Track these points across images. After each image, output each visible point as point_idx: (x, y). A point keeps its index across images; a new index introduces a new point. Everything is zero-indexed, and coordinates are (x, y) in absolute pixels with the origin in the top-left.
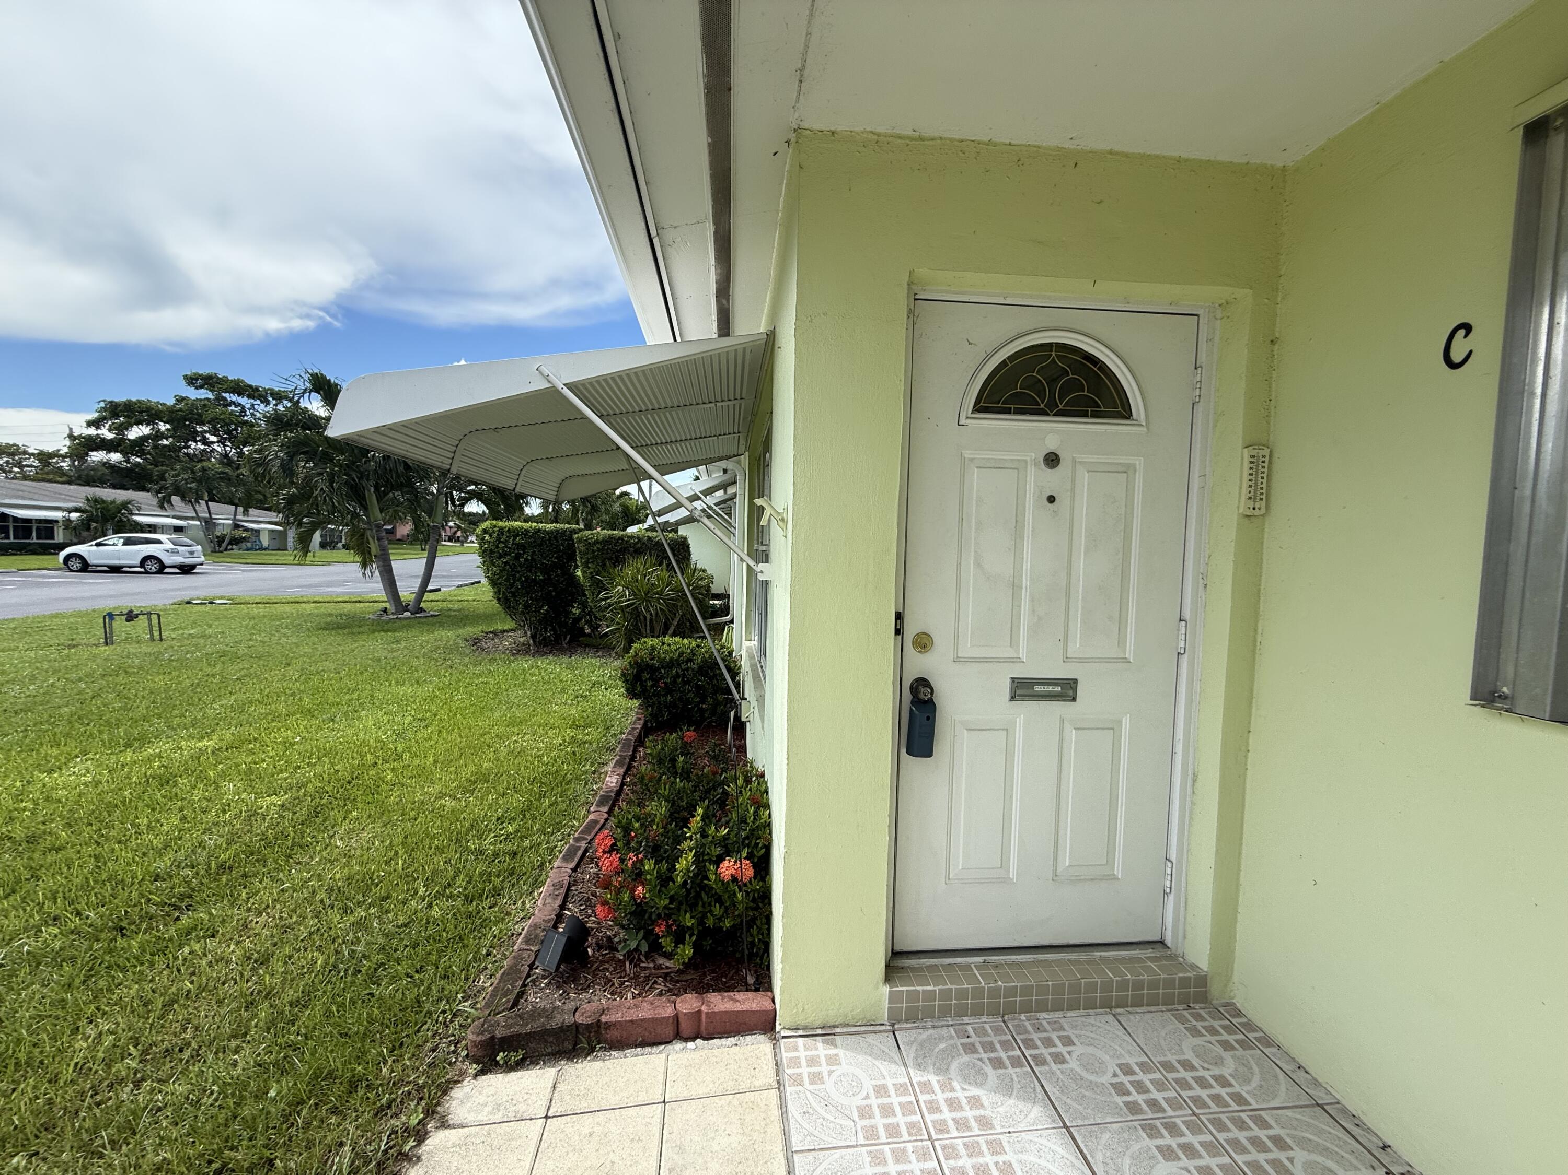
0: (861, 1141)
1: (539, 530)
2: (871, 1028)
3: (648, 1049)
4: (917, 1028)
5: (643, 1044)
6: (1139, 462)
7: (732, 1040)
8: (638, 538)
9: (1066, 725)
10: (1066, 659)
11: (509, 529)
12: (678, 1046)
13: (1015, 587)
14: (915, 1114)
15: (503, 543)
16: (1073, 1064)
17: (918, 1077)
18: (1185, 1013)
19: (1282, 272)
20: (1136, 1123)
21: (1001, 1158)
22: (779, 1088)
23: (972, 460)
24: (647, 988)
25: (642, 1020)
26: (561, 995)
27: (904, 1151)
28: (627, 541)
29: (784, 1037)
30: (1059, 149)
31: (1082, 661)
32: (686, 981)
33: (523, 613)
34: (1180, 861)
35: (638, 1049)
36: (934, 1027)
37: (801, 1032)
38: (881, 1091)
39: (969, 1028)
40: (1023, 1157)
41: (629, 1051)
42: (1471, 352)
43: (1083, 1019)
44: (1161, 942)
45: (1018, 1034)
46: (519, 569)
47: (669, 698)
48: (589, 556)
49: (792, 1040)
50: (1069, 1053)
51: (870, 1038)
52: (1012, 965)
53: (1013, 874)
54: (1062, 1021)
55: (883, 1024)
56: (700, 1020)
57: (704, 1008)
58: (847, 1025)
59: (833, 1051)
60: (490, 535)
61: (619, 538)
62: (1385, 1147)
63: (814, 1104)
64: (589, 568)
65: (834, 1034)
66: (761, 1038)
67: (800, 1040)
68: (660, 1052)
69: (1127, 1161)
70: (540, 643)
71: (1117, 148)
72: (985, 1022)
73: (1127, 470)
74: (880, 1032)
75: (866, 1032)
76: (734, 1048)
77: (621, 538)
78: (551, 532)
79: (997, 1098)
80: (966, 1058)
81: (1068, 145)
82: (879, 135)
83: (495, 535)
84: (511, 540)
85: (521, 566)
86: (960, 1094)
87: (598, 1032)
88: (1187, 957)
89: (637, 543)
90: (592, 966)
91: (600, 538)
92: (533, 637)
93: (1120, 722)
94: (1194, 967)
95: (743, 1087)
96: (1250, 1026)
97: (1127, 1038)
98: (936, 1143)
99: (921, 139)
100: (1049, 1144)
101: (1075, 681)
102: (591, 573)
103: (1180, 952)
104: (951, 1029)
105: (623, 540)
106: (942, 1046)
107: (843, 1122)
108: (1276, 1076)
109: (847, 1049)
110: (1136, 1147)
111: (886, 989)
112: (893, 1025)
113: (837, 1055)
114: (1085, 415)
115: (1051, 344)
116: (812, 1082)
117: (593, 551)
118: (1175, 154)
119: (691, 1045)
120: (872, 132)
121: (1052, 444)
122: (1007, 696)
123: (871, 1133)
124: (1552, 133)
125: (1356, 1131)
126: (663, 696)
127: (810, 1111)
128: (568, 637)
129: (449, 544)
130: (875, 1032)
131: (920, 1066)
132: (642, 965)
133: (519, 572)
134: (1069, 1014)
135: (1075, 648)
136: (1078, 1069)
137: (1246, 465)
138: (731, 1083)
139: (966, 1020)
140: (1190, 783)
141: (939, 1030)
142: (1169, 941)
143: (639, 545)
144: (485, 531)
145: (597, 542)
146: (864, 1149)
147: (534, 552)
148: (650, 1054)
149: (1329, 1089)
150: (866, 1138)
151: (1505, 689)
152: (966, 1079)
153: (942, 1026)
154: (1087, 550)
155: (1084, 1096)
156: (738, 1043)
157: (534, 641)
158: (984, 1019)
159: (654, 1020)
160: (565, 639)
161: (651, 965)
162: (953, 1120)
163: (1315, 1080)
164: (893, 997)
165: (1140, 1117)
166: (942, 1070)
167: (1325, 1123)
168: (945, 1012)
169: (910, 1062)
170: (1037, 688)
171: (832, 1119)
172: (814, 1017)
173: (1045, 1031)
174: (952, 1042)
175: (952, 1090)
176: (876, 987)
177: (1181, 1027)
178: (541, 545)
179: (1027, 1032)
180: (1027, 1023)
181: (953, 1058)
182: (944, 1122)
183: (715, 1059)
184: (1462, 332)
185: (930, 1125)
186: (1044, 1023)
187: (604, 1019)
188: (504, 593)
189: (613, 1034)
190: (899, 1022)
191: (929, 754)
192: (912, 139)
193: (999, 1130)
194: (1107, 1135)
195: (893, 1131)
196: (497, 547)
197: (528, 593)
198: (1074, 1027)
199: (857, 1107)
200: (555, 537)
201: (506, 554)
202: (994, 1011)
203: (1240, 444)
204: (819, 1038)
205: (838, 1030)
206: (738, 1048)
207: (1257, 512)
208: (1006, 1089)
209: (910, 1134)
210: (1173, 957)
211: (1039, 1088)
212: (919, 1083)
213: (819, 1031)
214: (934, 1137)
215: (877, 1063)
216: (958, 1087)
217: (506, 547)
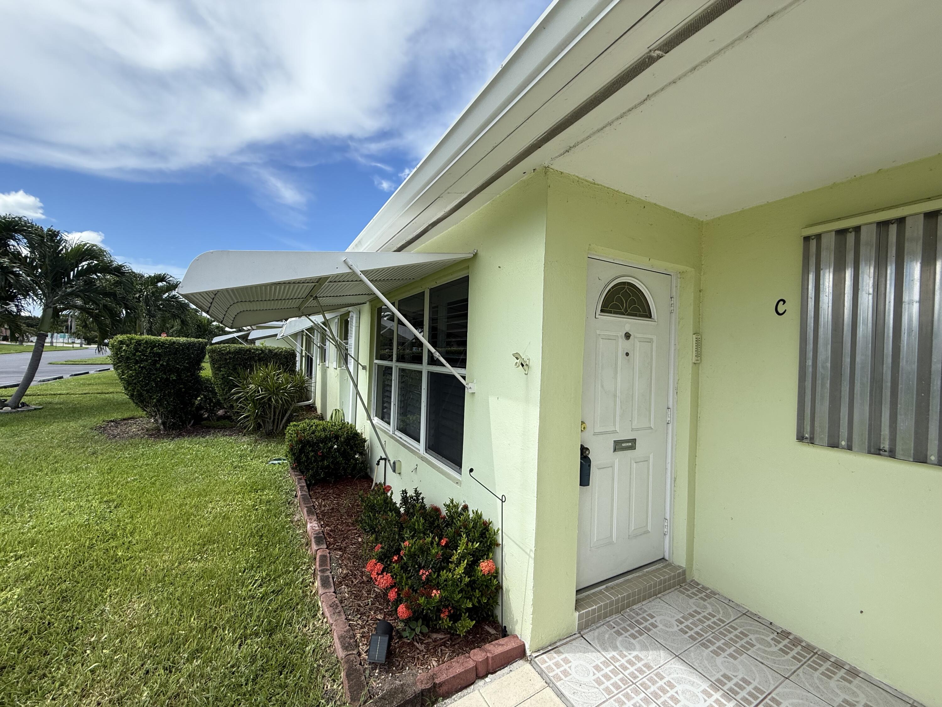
0: (608, 697)
1: (174, 343)
2: (571, 638)
3: (465, 691)
4: (591, 631)
5: (461, 690)
6: (654, 338)
7: (506, 669)
8: (261, 350)
9: (633, 462)
10: (632, 430)
11: (146, 341)
12: (481, 683)
13: (615, 396)
14: (619, 674)
15: (140, 352)
16: (661, 626)
17: (609, 655)
18: (681, 589)
19: (703, 263)
20: (698, 644)
21: (665, 680)
22: (549, 686)
23: (599, 335)
24: (440, 655)
25: (459, 674)
26: (392, 676)
27: (627, 693)
28: (253, 352)
29: (536, 657)
30: (639, 199)
31: (638, 430)
32: (458, 643)
33: (155, 406)
34: (670, 519)
35: (459, 693)
36: (597, 628)
37: (542, 652)
38: (597, 668)
39: (611, 623)
40: (672, 676)
41: (454, 696)
42: (786, 310)
43: (650, 604)
44: (663, 559)
45: (632, 619)
46: (155, 372)
47: (325, 462)
48: (222, 363)
49: (540, 657)
50: (655, 621)
51: (574, 643)
52: (617, 585)
53: (614, 539)
54: (643, 607)
55: (575, 634)
56: (488, 663)
57: (489, 655)
58: (560, 640)
59: (563, 656)
60: (127, 346)
61: (247, 350)
62: (771, 623)
63: (575, 687)
64: (221, 371)
65: (557, 647)
66: (521, 662)
67: (544, 656)
68: (474, 690)
69: (706, 662)
70: (170, 428)
71: (658, 203)
72: (616, 618)
73: (650, 341)
74: (576, 638)
75: (570, 641)
76: (511, 673)
77: (249, 350)
78: (184, 344)
79: (645, 653)
80: (620, 638)
81: (643, 198)
82: (579, 178)
83: (132, 346)
84: (149, 350)
85: (156, 370)
86: (630, 657)
87: (435, 691)
88: (675, 563)
89: (260, 354)
90: (395, 652)
91: (232, 350)
92: (164, 423)
93: (649, 457)
94: (680, 567)
95: (532, 692)
96: (705, 588)
97: (670, 607)
98: (637, 684)
99: (595, 184)
100: (677, 666)
101: (635, 439)
102: (223, 375)
103: (671, 561)
104: (604, 626)
105: (250, 351)
106: (607, 636)
107: (593, 691)
108: (725, 607)
109: (569, 653)
110: (705, 654)
111: (577, 614)
112: (580, 633)
113: (566, 657)
114: (636, 315)
115: (625, 282)
116: (566, 676)
117: (226, 359)
118: (674, 209)
119: (487, 679)
120: (577, 177)
121: (627, 329)
122: (612, 450)
123: (607, 690)
124: (811, 241)
125: (760, 620)
126: (320, 461)
127: (575, 691)
128: (192, 422)
129: (5, 342)
130: (574, 639)
131: (605, 649)
132: (424, 642)
133: (154, 374)
134: (644, 603)
135: (635, 424)
136: (663, 628)
137: (695, 342)
138: (524, 692)
139: (608, 619)
140: (673, 482)
141: (600, 628)
142: (667, 558)
143: (262, 355)
144: (121, 342)
145: (229, 353)
146: (612, 700)
147: (169, 359)
148: (468, 693)
149: (743, 606)
150: (609, 695)
151: (807, 435)
152: (627, 649)
153: (600, 626)
154: (639, 378)
155: (674, 640)
156: (511, 669)
157: (164, 427)
158: (614, 616)
159: (466, 671)
160: (189, 423)
161: (430, 640)
162: (636, 670)
163: (736, 604)
164: (580, 618)
165: (698, 641)
166: (615, 648)
167: (749, 621)
168: (599, 618)
169: (600, 649)
170: (624, 445)
171: (587, 691)
172: (545, 640)
173: (640, 614)
174: (609, 633)
175: (626, 656)
176: (572, 615)
177: (684, 596)
178: (175, 354)
179: (634, 617)
180: (631, 613)
181: (615, 640)
182: (633, 673)
183: (507, 683)
184: (782, 303)
185: (628, 676)
186: (637, 610)
187: (437, 681)
188: (138, 391)
189: (444, 689)
190: (582, 630)
191: (589, 485)
192: (591, 183)
193: (656, 668)
194: (692, 654)
195: (617, 687)
196: (134, 355)
197: (162, 390)
198: (649, 609)
199: (594, 680)
200: (188, 348)
201: (142, 361)
202: (617, 612)
203: (692, 333)
204: (552, 652)
205: (558, 644)
206: (512, 672)
207: (698, 362)
208: (644, 648)
209: (624, 685)
210: (670, 565)
211: (656, 642)
212: (611, 658)
213: (550, 648)
214: (634, 682)
215: (586, 654)
216: (627, 654)
217: (144, 355)
